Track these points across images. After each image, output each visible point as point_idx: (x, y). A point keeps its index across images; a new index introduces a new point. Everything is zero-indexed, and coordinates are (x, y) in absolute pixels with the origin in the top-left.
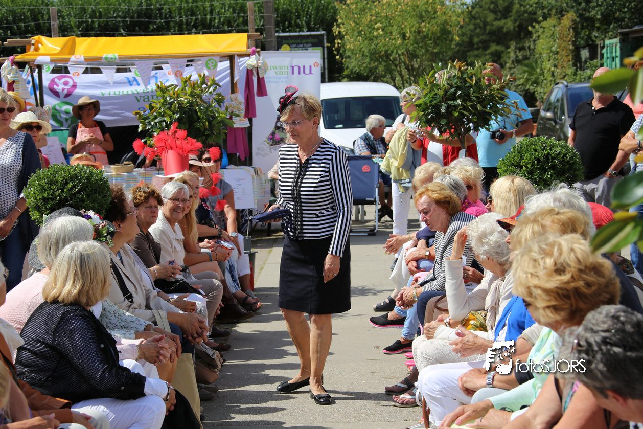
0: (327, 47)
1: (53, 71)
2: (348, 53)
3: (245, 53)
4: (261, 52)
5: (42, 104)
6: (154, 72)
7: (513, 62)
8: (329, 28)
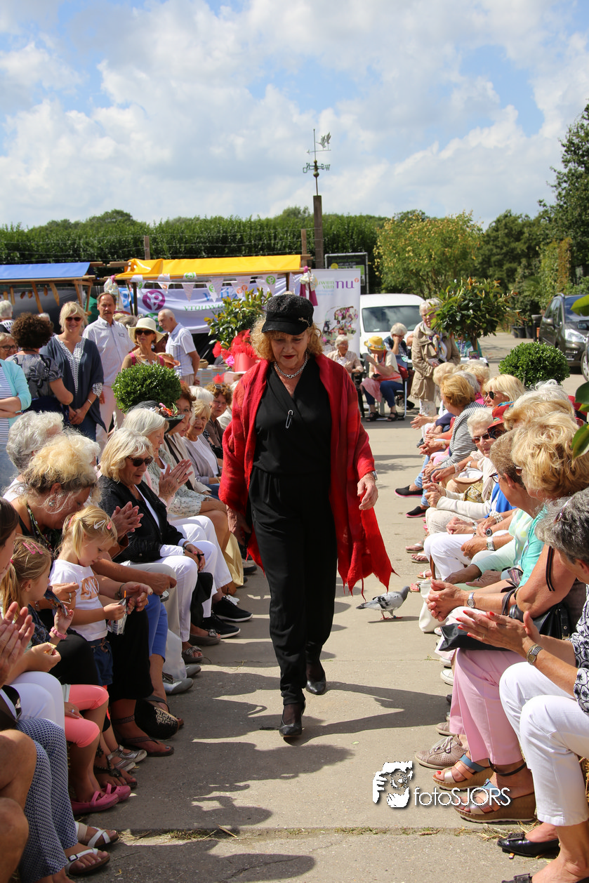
0: (369, 265)
1: (146, 287)
2: (386, 270)
3: (298, 271)
4: (313, 270)
5: (136, 314)
6: (225, 288)
7: (521, 278)
8: (370, 251)
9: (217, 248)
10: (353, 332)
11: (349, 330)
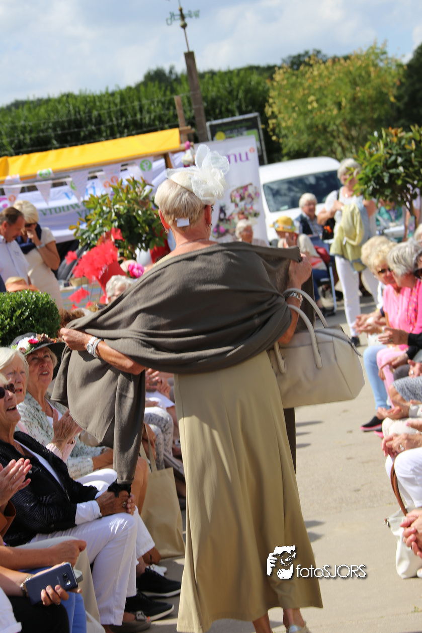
0: (263, 129)
2: (284, 132)
3: (178, 149)
4: (195, 145)
6: (90, 183)
8: (261, 110)
9: (71, 134)
10: (256, 215)
11: (250, 214)
